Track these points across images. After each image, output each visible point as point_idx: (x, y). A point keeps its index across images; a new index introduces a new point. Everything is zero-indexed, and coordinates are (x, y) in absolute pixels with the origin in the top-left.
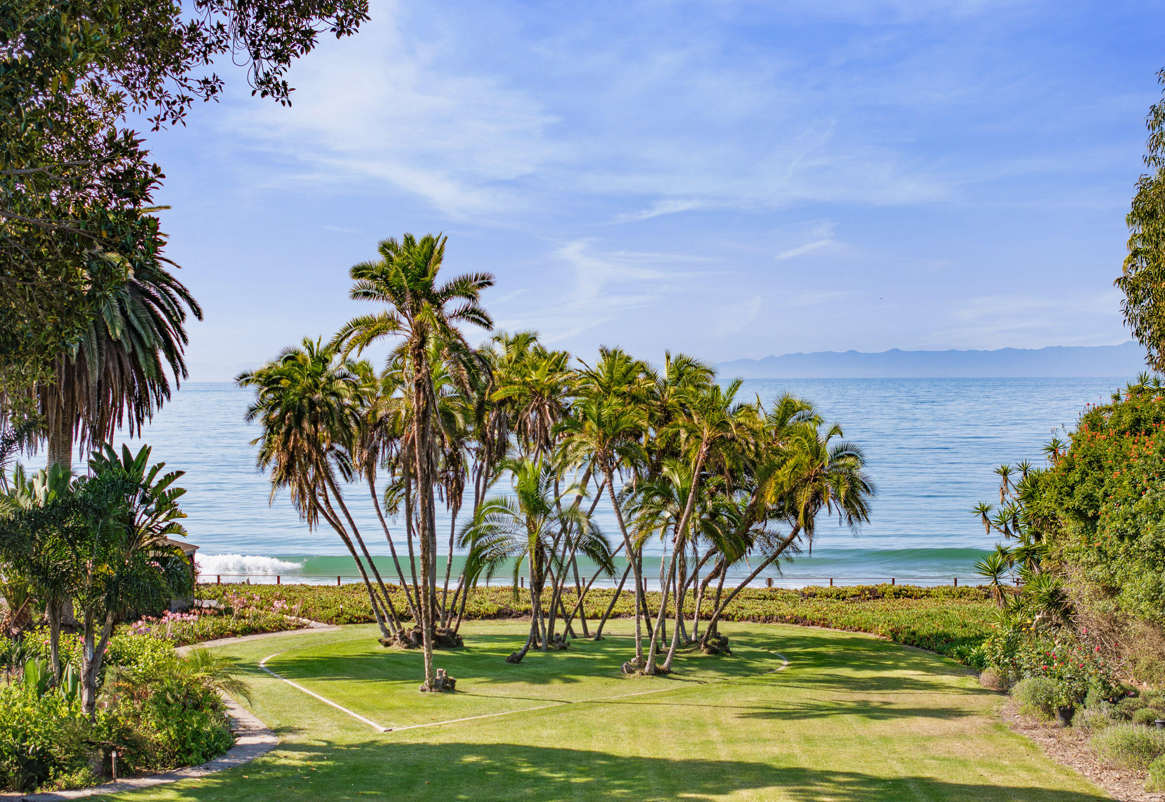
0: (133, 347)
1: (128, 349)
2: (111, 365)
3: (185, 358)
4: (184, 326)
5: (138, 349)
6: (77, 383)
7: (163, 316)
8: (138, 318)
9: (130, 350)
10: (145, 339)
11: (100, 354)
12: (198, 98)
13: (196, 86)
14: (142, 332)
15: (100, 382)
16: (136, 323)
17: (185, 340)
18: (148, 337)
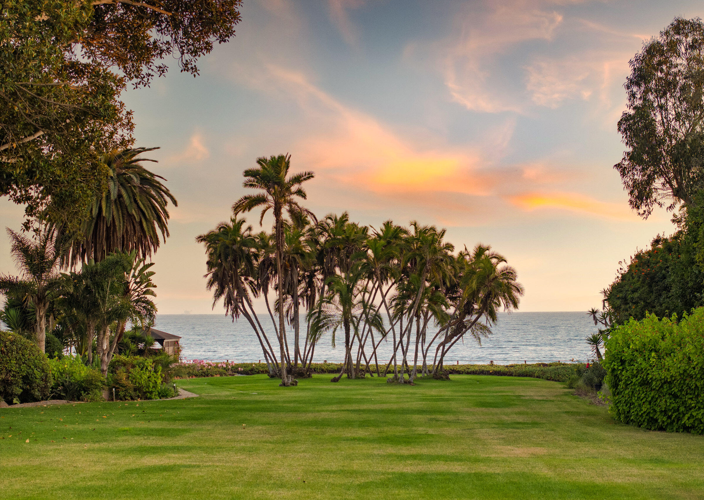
0: (141, 219)
1: (137, 219)
2: (129, 228)
3: (168, 226)
4: (167, 208)
5: (143, 220)
6: (112, 238)
7: (157, 205)
8: (143, 204)
9: (139, 221)
10: (147, 215)
11: (124, 222)
12: (156, 75)
13: (156, 69)
14: (145, 211)
15: (123, 236)
16: (142, 207)
17: (168, 217)
18: (148, 213)
